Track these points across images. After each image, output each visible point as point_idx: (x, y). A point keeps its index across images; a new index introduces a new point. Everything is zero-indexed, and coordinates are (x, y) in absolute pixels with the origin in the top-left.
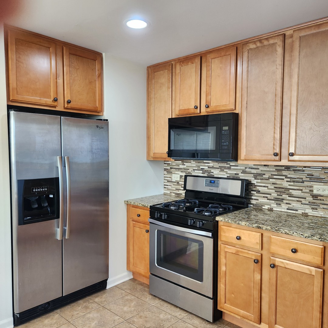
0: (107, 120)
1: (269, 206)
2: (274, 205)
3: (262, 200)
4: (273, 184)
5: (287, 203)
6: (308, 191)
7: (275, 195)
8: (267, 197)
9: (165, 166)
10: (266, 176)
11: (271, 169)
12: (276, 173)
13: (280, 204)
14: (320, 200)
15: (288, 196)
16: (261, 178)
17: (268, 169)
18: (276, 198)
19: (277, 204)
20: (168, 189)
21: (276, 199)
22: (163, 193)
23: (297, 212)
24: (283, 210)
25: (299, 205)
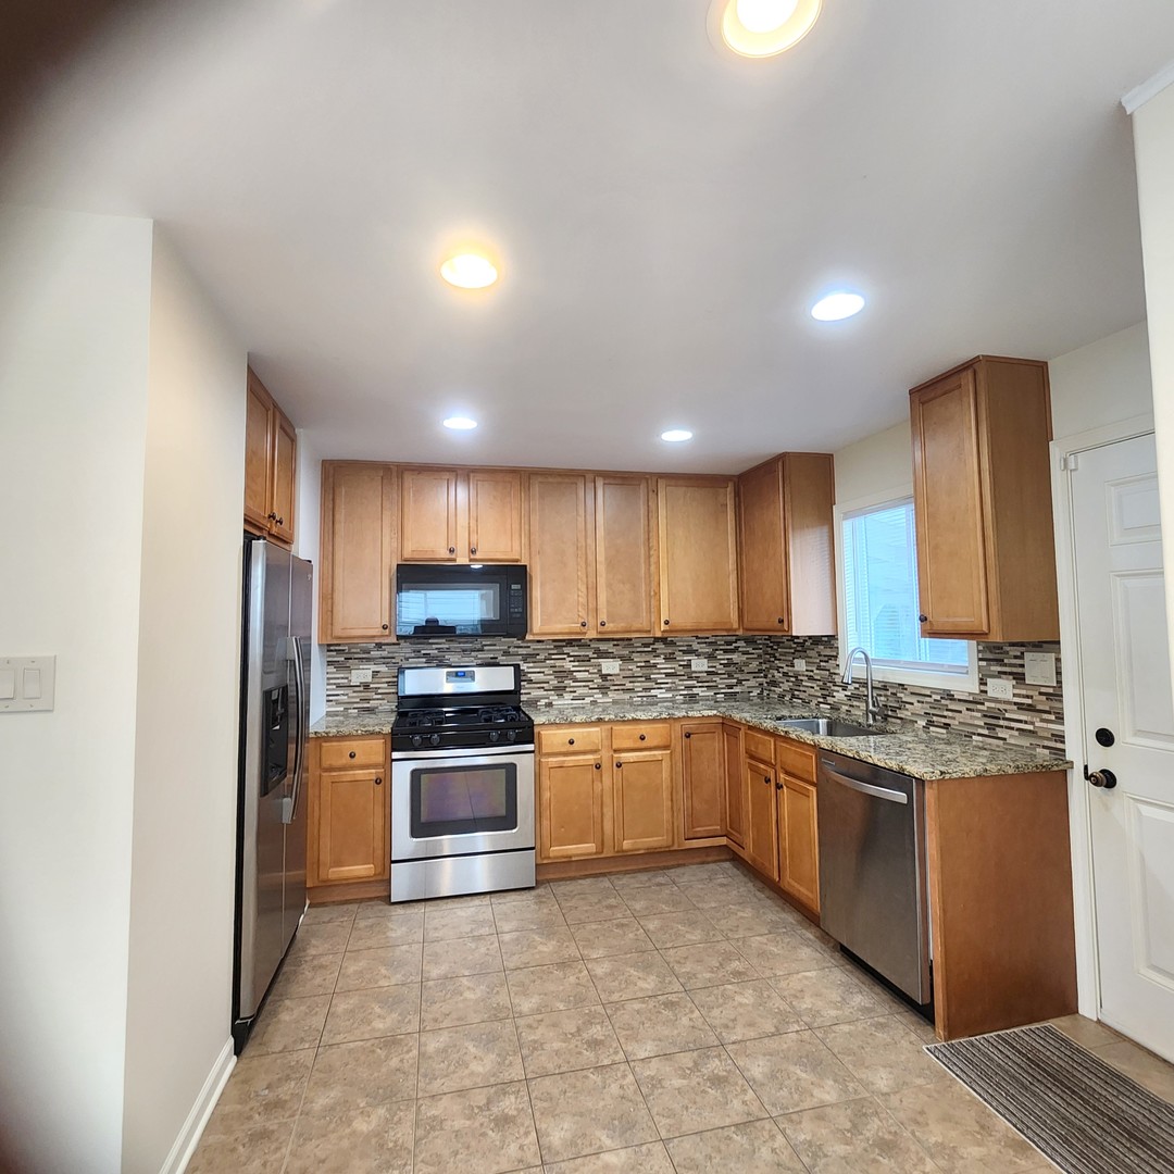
0: (310, 561)
1: (547, 701)
2: (554, 698)
3: (536, 693)
4: (551, 667)
5: (571, 692)
6: (596, 671)
7: (554, 682)
8: (543, 688)
9: (329, 656)
10: (541, 657)
11: (548, 647)
12: (555, 652)
13: (561, 695)
14: (610, 680)
15: (571, 681)
16: (533, 660)
18: (556, 687)
19: (557, 695)
20: (338, 703)
21: (556, 689)
22: (325, 713)
23: (583, 701)
24: (566, 702)
25: (586, 691)
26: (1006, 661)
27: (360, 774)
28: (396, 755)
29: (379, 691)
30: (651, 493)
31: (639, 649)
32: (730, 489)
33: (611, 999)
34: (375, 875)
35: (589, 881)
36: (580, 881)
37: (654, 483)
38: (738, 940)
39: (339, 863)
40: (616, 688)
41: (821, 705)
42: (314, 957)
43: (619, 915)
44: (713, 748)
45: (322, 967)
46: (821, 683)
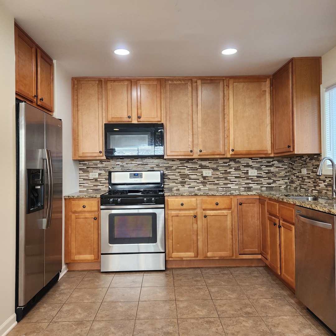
0: (61, 120)
1: (177, 188)
2: (180, 186)
3: (172, 185)
4: (179, 172)
5: (188, 184)
6: (200, 175)
7: (180, 180)
8: (175, 182)
9: (80, 166)
10: (174, 168)
11: (177, 163)
12: (181, 165)
13: (184, 185)
14: (207, 179)
15: (188, 179)
16: (170, 169)
17: (175, 163)
18: (181, 182)
19: (182, 186)
20: (84, 187)
21: (181, 183)
22: (79, 191)
23: (194, 189)
24: (186, 189)
25: (195, 184)
27: (88, 215)
28: (102, 207)
29: (102, 182)
30: (225, 87)
31: (221, 165)
32: (268, 82)
33: (182, 317)
34: (94, 259)
35: (191, 270)
36: (187, 270)
37: (227, 82)
38: (254, 300)
39: (79, 253)
40: (210, 183)
41: (314, 191)
42: (62, 289)
43: (199, 285)
44: (254, 212)
45: (64, 293)
46: (313, 180)
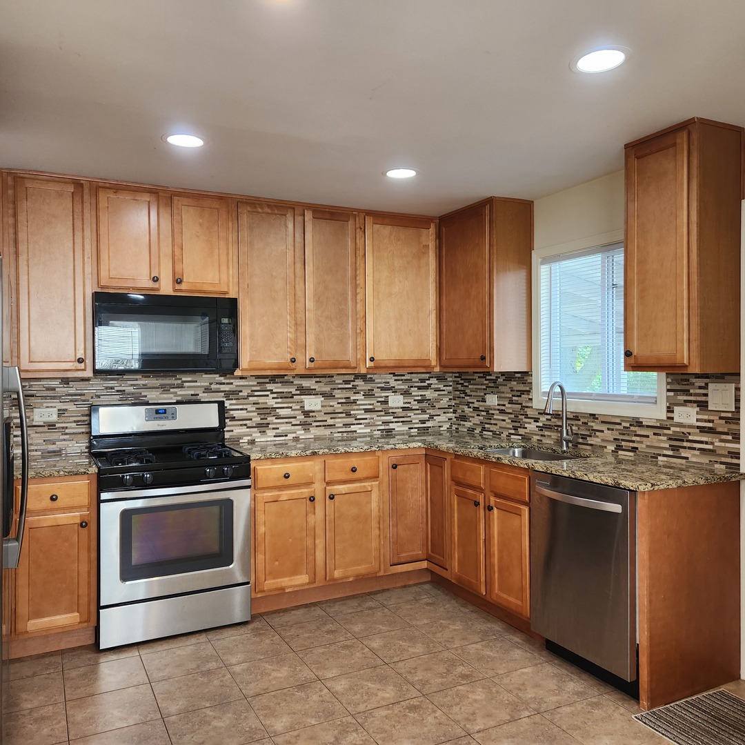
1: (249, 438)
2: (256, 434)
3: (238, 431)
4: (254, 404)
5: (274, 429)
6: (298, 407)
7: (257, 419)
8: (245, 425)
10: (244, 393)
11: (251, 383)
12: (258, 388)
13: (264, 432)
14: (313, 417)
15: (274, 418)
16: (236, 396)
17: (247, 383)
18: (259, 424)
19: (260, 432)
21: (259, 426)
23: (286, 438)
24: (269, 439)
25: (289, 427)
26: (692, 391)
27: (63, 518)
28: (104, 496)
29: (67, 431)
30: (358, 230)
31: (340, 386)
32: (432, 230)
33: (358, 710)
34: (80, 623)
35: (302, 611)
36: (293, 612)
37: (362, 221)
38: (456, 649)
40: (318, 424)
41: (512, 436)
42: (31, 710)
43: (342, 639)
44: (416, 479)
45: (43, 719)
46: (513, 416)
